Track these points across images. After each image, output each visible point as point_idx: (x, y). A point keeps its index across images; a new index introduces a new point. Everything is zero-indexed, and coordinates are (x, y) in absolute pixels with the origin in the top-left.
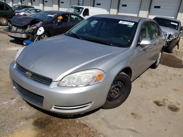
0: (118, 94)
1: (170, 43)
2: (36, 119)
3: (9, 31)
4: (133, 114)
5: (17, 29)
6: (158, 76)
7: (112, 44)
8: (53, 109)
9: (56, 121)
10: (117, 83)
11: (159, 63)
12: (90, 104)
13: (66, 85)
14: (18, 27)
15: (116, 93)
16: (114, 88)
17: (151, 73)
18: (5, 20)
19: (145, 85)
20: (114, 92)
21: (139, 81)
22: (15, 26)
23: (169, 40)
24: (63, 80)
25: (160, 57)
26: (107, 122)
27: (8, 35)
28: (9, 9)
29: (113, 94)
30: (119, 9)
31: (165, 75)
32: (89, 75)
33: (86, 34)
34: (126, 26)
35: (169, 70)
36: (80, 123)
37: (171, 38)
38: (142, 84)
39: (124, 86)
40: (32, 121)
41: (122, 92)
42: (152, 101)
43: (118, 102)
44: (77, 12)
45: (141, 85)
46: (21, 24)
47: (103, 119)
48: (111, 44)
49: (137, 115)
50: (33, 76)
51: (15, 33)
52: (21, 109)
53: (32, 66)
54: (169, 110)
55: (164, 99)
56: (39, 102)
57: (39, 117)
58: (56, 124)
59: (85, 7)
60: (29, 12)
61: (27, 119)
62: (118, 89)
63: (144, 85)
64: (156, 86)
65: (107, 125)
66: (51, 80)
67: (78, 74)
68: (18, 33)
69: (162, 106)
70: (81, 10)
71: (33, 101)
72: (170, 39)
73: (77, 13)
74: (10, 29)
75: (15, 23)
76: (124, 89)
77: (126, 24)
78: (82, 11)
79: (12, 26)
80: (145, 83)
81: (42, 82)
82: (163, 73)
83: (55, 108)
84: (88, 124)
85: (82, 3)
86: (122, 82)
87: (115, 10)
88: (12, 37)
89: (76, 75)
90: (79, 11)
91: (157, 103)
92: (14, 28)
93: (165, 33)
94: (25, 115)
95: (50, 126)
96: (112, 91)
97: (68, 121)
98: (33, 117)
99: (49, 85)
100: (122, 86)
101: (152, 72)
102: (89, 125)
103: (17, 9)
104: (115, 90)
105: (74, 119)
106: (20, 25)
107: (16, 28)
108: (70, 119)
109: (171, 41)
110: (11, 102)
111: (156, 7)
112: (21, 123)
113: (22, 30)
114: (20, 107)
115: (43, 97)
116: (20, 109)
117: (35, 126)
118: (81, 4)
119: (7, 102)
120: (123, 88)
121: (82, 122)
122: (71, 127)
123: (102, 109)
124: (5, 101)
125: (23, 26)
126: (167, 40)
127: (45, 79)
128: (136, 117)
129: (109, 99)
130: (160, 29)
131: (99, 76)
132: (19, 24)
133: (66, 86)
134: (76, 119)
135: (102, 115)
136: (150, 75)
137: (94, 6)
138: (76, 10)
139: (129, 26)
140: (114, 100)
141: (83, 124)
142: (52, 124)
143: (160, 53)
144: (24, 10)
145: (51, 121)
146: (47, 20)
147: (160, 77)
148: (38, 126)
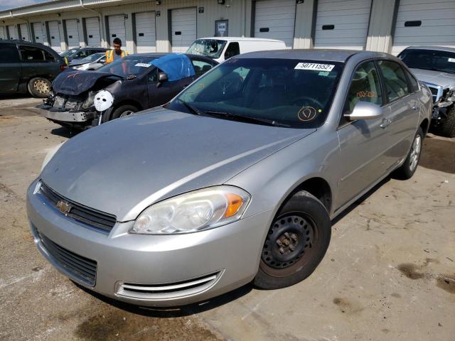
0: (296, 248)
1: (447, 112)
2: (85, 319)
3: (48, 109)
4: (337, 301)
5: (65, 102)
6: (414, 198)
7: (276, 120)
8: (121, 293)
9: (137, 323)
10: (290, 220)
11: (417, 164)
12: (214, 277)
13: (149, 231)
14: (67, 98)
15: (291, 246)
16: (282, 234)
17: (395, 190)
18: (45, 85)
19: (377, 224)
20: (284, 244)
21: (361, 213)
22: (61, 95)
23: (444, 103)
24: (142, 218)
25: (417, 149)
26: (265, 323)
27: (48, 119)
28: (53, 58)
29: (282, 250)
30: (317, 36)
31: (435, 195)
32: (206, 203)
33: (221, 102)
34: (314, 74)
35: (447, 182)
36: (195, 327)
37: (450, 99)
38: (369, 222)
39: (309, 227)
40: (75, 324)
41: (308, 243)
42: (392, 265)
43: (297, 270)
44: (211, 52)
45: (365, 225)
46: (73, 91)
47: (256, 316)
48: (273, 122)
49: (348, 304)
50: (73, 211)
51: (59, 111)
52: (54, 294)
53: (72, 187)
54: (441, 290)
55: (428, 260)
56: (90, 276)
57: (93, 315)
58: (134, 331)
59: (230, 40)
60: (102, 63)
61: (63, 319)
62: (294, 236)
63: (373, 224)
64: (406, 225)
65: (265, 333)
66: (113, 220)
67: (179, 200)
68: (67, 110)
69: (420, 279)
70: (219, 46)
71: (76, 272)
72: (447, 101)
73: (212, 55)
74: (50, 104)
75: (62, 89)
76: (310, 235)
77: (314, 69)
78: (222, 49)
79: (55, 96)
80: (376, 217)
81: (95, 224)
82: (428, 190)
83: (125, 289)
84: (214, 329)
85: (224, 30)
86: (303, 218)
87: (306, 39)
88: (56, 122)
89: (174, 204)
90: (216, 50)
91: (408, 271)
92: (60, 102)
93: (428, 86)
94: (61, 310)
95: (118, 338)
96: (278, 241)
97: (166, 324)
98: (79, 313)
99: (109, 231)
100: (305, 227)
101: (399, 189)
102: (219, 332)
103: (75, 58)
104: (288, 239)
105: (180, 318)
106: (73, 93)
107: (63, 100)
108: (172, 319)
109: (452, 106)
110: (32, 279)
111: (408, 24)
112: (49, 330)
113: (76, 103)
114: (51, 290)
115: (95, 262)
116: (50, 295)
117: (81, 337)
118: (222, 33)
119: (23, 278)
120: (308, 233)
121: (201, 325)
122: (171, 338)
123: (256, 290)
124: (18, 276)
125: (78, 94)
126: (440, 105)
127: (100, 216)
128: (346, 309)
129: (273, 263)
130: (412, 76)
131: (234, 203)
132: (69, 90)
133: (150, 233)
134: (185, 318)
135: (255, 306)
136: (393, 198)
137: (252, 35)
138: (208, 48)
139: (320, 74)
140: (285, 265)
141: (202, 330)
142: (124, 332)
143: (418, 139)
144: (89, 58)
145: (124, 323)
146: (133, 76)
147: (419, 202)
148: (89, 337)
